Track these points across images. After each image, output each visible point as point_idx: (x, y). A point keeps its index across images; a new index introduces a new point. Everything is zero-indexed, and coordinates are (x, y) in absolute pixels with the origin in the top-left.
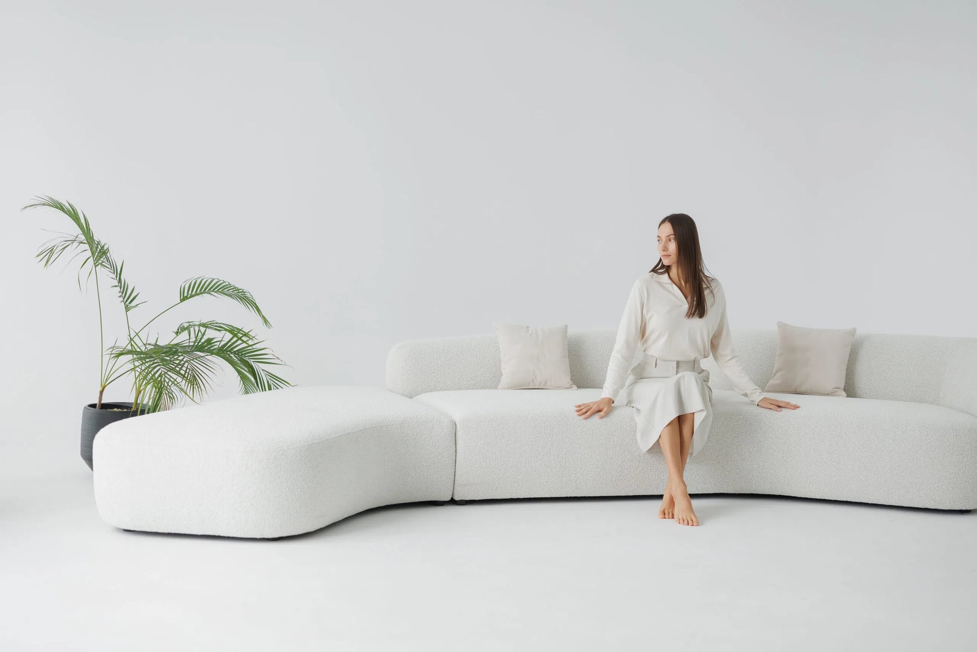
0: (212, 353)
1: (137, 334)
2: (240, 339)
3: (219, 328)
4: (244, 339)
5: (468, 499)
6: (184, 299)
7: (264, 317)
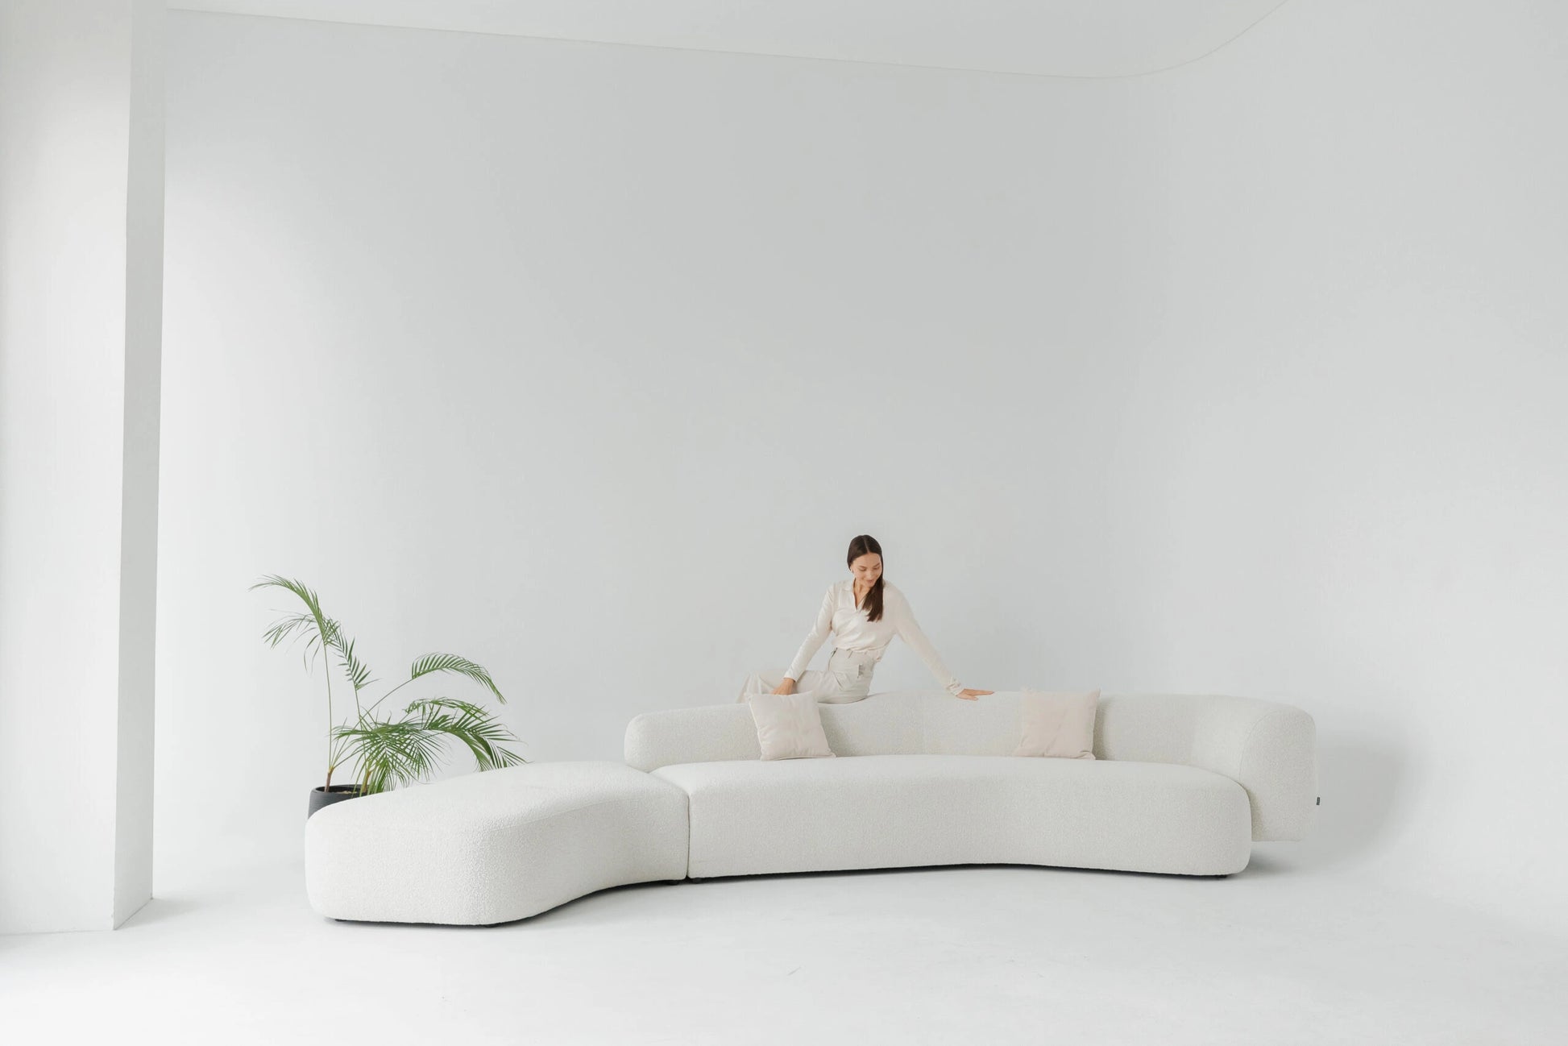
0: (445, 730)
1: (368, 713)
2: (473, 715)
3: (452, 705)
4: (478, 715)
5: (704, 877)
6: (415, 675)
7: (498, 693)
